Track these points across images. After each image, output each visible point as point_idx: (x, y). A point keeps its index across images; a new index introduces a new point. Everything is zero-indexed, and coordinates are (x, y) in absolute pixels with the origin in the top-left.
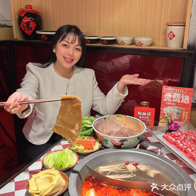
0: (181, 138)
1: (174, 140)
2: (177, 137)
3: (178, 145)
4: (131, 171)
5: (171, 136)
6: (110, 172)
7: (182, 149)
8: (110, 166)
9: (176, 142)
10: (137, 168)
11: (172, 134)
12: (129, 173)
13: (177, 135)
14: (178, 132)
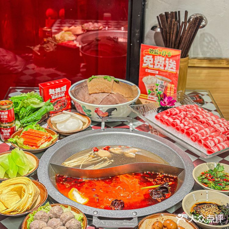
0: (180, 117)
1: (171, 120)
2: (174, 115)
3: (177, 127)
4: (106, 158)
5: (166, 115)
6: (81, 166)
7: (183, 131)
8: (77, 159)
9: (175, 122)
10: (111, 152)
11: (167, 113)
12: (105, 160)
13: (174, 113)
14: (175, 109)
